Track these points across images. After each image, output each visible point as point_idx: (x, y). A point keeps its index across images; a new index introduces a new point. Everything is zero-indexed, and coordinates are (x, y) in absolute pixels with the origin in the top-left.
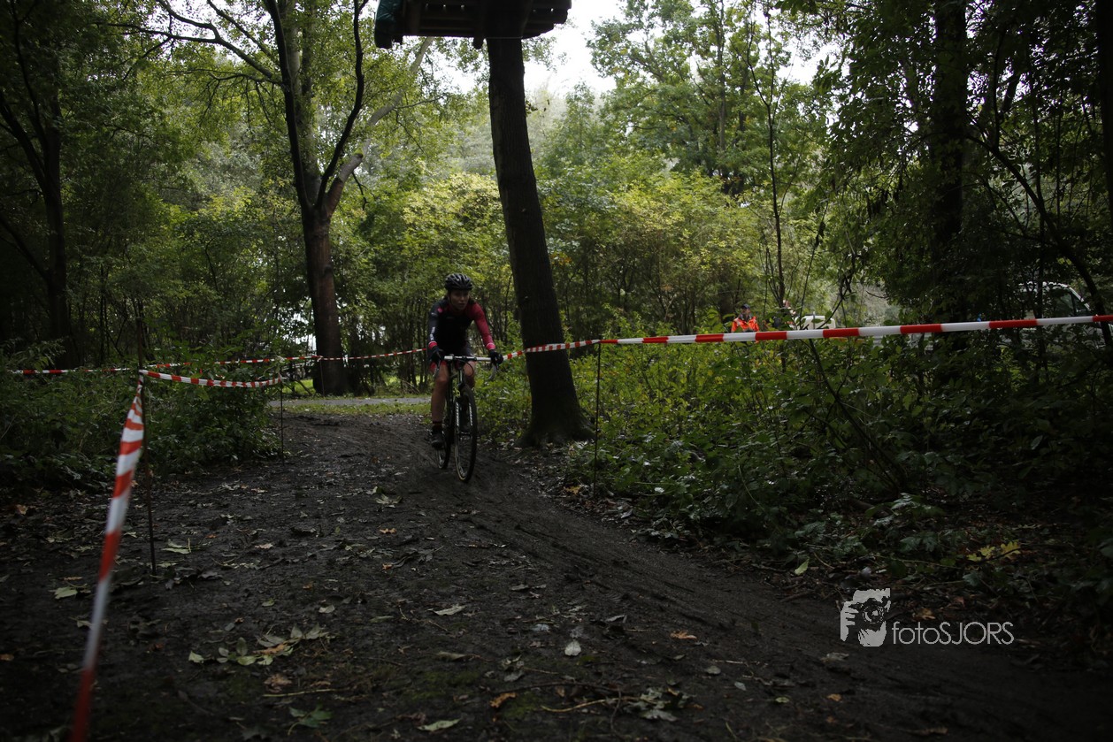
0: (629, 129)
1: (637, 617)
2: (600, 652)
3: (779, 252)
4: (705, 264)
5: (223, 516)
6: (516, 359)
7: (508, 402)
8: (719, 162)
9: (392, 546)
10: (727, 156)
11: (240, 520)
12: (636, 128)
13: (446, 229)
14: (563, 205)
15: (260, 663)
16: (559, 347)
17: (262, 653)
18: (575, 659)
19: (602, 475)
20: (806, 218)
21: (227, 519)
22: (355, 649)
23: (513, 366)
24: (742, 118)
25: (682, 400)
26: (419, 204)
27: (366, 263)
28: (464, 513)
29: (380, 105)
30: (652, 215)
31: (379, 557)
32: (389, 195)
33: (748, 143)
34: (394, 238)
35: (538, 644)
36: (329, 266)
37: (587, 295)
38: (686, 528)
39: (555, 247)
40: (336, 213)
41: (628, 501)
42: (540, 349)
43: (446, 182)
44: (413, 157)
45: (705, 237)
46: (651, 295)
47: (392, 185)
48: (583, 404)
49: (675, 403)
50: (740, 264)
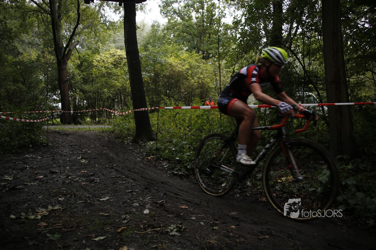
0: (172, 36)
1: (168, 201)
2: (155, 213)
3: (220, 80)
4: (196, 83)
5: (25, 166)
6: (130, 113)
7: (127, 128)
8: (202, 48)
9: (85, 177)
10: (204, 47)
11: (32, 167)
12: (174, 36)
13: (108, 68)
14: (149, 61)
15: (37, 218)
16: (145, 109)
17: (37, 214)
18: (147, 215)
19: (159, 153)
20: (230, 69)
21: (27, 167)
22: (71, 213)
23: (130, 115)
24: (210, 34)
25: (187, 128)
26: (99, 59)
27: (80, 79)
28: (111, 165)
29: (86, 24)
30: (178, 66)
31: (81, 180)
32: (88, 55)
33: (211, 43)
34: (90, 70)
35: (135, 210)
36: (66, 79)
37: (156, 92)
38: (186, 171)
39: (145, 75)
40: (70, 61)
41: (167, 162)
42: (139, 110)
43: (108, 52)
44: (97, 42)
45: (196, 74)
46: (177, 93)
47: (90, 52)
48: (153, 129)
49: (184, 129)
50: (207, 83)
